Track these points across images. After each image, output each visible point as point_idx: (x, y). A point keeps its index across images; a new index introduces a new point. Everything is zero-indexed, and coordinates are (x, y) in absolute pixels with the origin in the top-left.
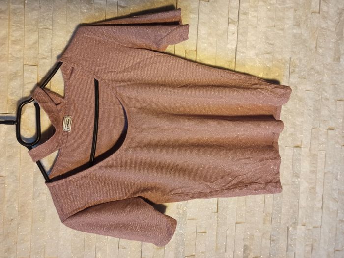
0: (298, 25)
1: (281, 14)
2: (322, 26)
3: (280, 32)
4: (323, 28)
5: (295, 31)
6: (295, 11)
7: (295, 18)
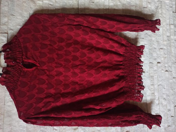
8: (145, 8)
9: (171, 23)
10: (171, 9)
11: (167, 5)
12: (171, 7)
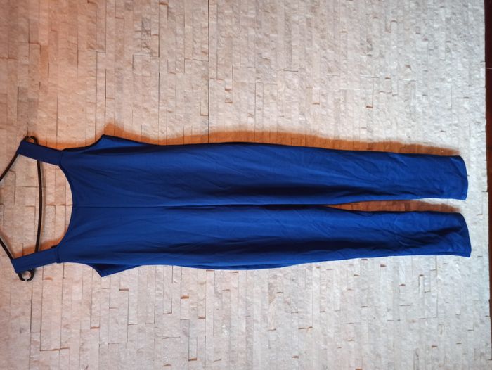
0: (303, 114)
1: (288, 107)
2: (323, 113)
3: (289, 120)
4: (323, 115)
5: (300, 119)
6: (300, 104)
7: (300, 109)
8: (316, 104)
9: (362, 126)
10: (363, 101)
11: (357, 96)
12: (364, 99)
